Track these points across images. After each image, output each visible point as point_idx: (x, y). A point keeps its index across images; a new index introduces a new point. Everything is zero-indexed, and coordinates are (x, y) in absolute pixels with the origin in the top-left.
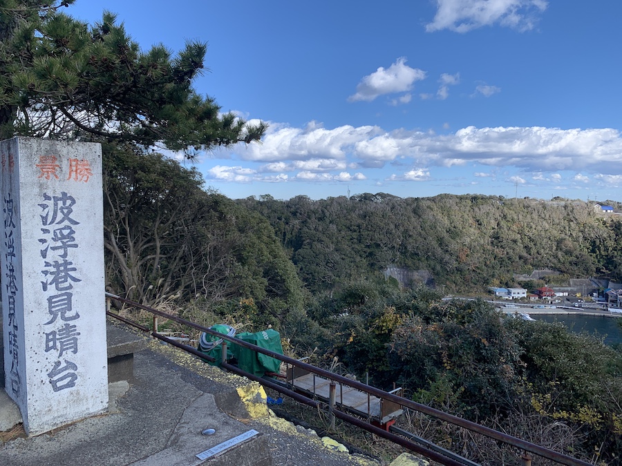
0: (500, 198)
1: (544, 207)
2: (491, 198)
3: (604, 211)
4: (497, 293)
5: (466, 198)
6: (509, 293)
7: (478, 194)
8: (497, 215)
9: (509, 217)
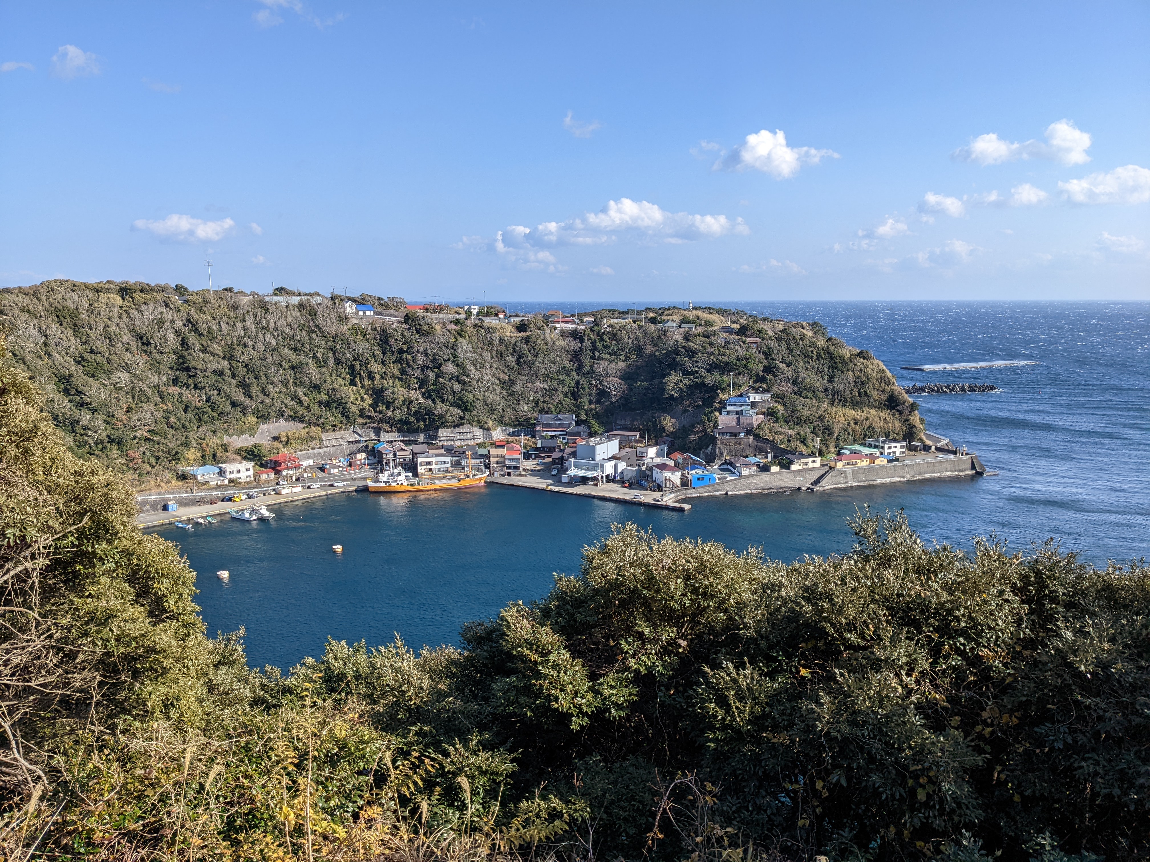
0: (180, 290)
1: (264, 306)
2: (160, 289)
3: (361, 313)
4: (199, 478)
5: (108, 291)
6: (222, 473)
7: (132, 281)
8: (179, 324)
9: (203, 327)
